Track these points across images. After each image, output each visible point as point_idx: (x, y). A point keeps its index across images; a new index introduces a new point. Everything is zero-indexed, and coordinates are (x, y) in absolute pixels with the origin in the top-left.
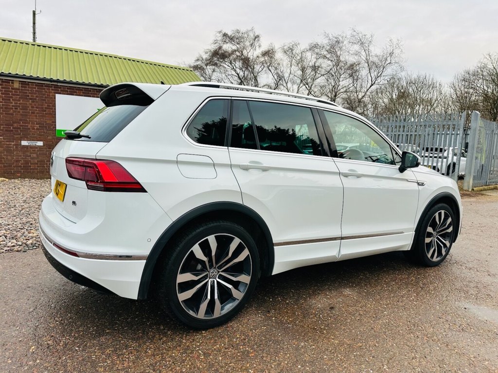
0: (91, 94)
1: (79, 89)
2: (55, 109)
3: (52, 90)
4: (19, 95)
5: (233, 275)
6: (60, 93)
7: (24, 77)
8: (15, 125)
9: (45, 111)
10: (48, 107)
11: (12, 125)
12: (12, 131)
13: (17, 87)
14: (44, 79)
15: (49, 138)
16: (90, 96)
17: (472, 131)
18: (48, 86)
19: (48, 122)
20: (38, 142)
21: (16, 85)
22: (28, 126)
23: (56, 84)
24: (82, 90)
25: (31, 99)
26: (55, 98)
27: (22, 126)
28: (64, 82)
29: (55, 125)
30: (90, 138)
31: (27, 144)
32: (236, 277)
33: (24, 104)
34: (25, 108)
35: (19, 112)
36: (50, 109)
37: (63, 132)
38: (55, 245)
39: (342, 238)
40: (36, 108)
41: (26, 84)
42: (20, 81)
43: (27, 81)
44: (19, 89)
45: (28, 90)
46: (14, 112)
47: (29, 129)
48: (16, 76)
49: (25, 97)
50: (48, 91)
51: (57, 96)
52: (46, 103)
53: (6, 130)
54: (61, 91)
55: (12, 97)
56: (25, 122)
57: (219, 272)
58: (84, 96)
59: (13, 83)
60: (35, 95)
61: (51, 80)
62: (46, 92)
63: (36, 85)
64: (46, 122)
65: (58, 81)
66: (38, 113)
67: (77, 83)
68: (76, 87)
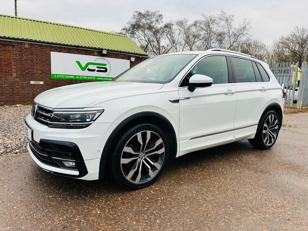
0: (72, 51)
1: (65, 48)
2: (50, 61)
3: (48, 49)
4: (28, 52)
6: (53, 51)
7: (31, 41)
8: (27, 71)
9: (45, 62)
10: (46, 60)
11: (25, 72)
12: (25, 75)
13: (27, 47)
14: (44, 42)
15: (47, 79)
16: (72, 53)
17: (302, 73)
18: (45, 46)
19: (46, 69)
20: (41, 82)
21: (27, 46)
22: (34, 72)
23: (51, 45)
24: (66, 49)
25: (35, 55)
26: (50, 54)
27: (31, 72)
28: (56, 44)
29: (51, 71)
31: (34, 83)
33: (31, 58)
34: (32, 60)
35: (29, 63)
36: (47, 61)
37: (55, 76)
40: (39, 60)
41: (32, 45)
42: (29, 43)
43: (33, 44)
44: (28, 49)
45: (34, 49)
46: (26, 63)
47: (35, 73)
48: (27, 40)
49: (32, 54)
50: (46, 50)
51: (52, 53)
52: (45, 57)
53: (21, 75)
54: (54, 49)
55: (24, 54)
56: (32, 69)
58: (68, 53)
59: (24, 45)
60: (38, 52)
61: (48, 43)
62: (45, 50)
63: (39, 46)
64: (45, 69)
65: (52, 43)
66: (40, 64)
67: (64, 45)
68: (62, 47)
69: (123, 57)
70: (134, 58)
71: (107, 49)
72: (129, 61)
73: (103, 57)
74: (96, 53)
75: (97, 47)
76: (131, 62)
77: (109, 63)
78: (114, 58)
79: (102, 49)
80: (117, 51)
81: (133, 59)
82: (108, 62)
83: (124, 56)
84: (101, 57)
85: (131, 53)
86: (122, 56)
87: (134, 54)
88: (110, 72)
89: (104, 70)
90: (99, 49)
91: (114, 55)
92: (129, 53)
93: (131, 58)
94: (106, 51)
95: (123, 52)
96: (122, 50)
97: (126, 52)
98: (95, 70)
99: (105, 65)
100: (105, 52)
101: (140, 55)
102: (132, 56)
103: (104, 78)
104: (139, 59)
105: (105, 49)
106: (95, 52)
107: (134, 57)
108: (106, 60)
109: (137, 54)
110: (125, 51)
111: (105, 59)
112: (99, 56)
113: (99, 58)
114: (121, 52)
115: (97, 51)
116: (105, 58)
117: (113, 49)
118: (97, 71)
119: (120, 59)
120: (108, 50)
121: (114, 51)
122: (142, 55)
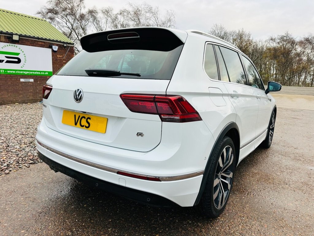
5: (227, 174)
30: (140, 76)
32: (229, 175)
38: (119, 173)
39: (256, 138)
57: (221, 173)
69: (41, 45)
70: (57, 47)
71: (18, 34)
72: (50, 50)
73: (13, 45)
74: (3, 39)
75: (4, 31)
76: (53, 51)
77: (23, 52)
78: (30, 45)
79: (12, 34)
80: (34, 37)
81: (55, 48)
82: (21, 50)
83: (43, 44)
84: (11, 44)
85: (53, 41)
86: (40, 43)
87: (57, 41)
88: (25, 63)
89: (17, 60)
90: (7, 33)
91: (29, 41)
92: (49, 40)
93: (53, 46)
94: (18, 36)
95: (42, 39)
96: (40, 36)
97: (46, 39)
98: (3, 61)
99: (18, 54)
100: (16, 38)
101: (64, 43)
102: (54, 44)
103: (17, 70)
104: (64, 48)
105: (16, 34)
106: (1, 37)
107: (57, 45)
108: (18, 47)
109: (60, 42)
110: (44, 37)
111: (16, 47)
112: (9, 43)
113: (7, 46)
114: (38, 38)
115: (4, 36)
116: (16, 45)
117: (28, 34)
118: (6, 62)
119: (38, 47)
120: (20, 36)
121: (30, 37)
122: (67, 43)
